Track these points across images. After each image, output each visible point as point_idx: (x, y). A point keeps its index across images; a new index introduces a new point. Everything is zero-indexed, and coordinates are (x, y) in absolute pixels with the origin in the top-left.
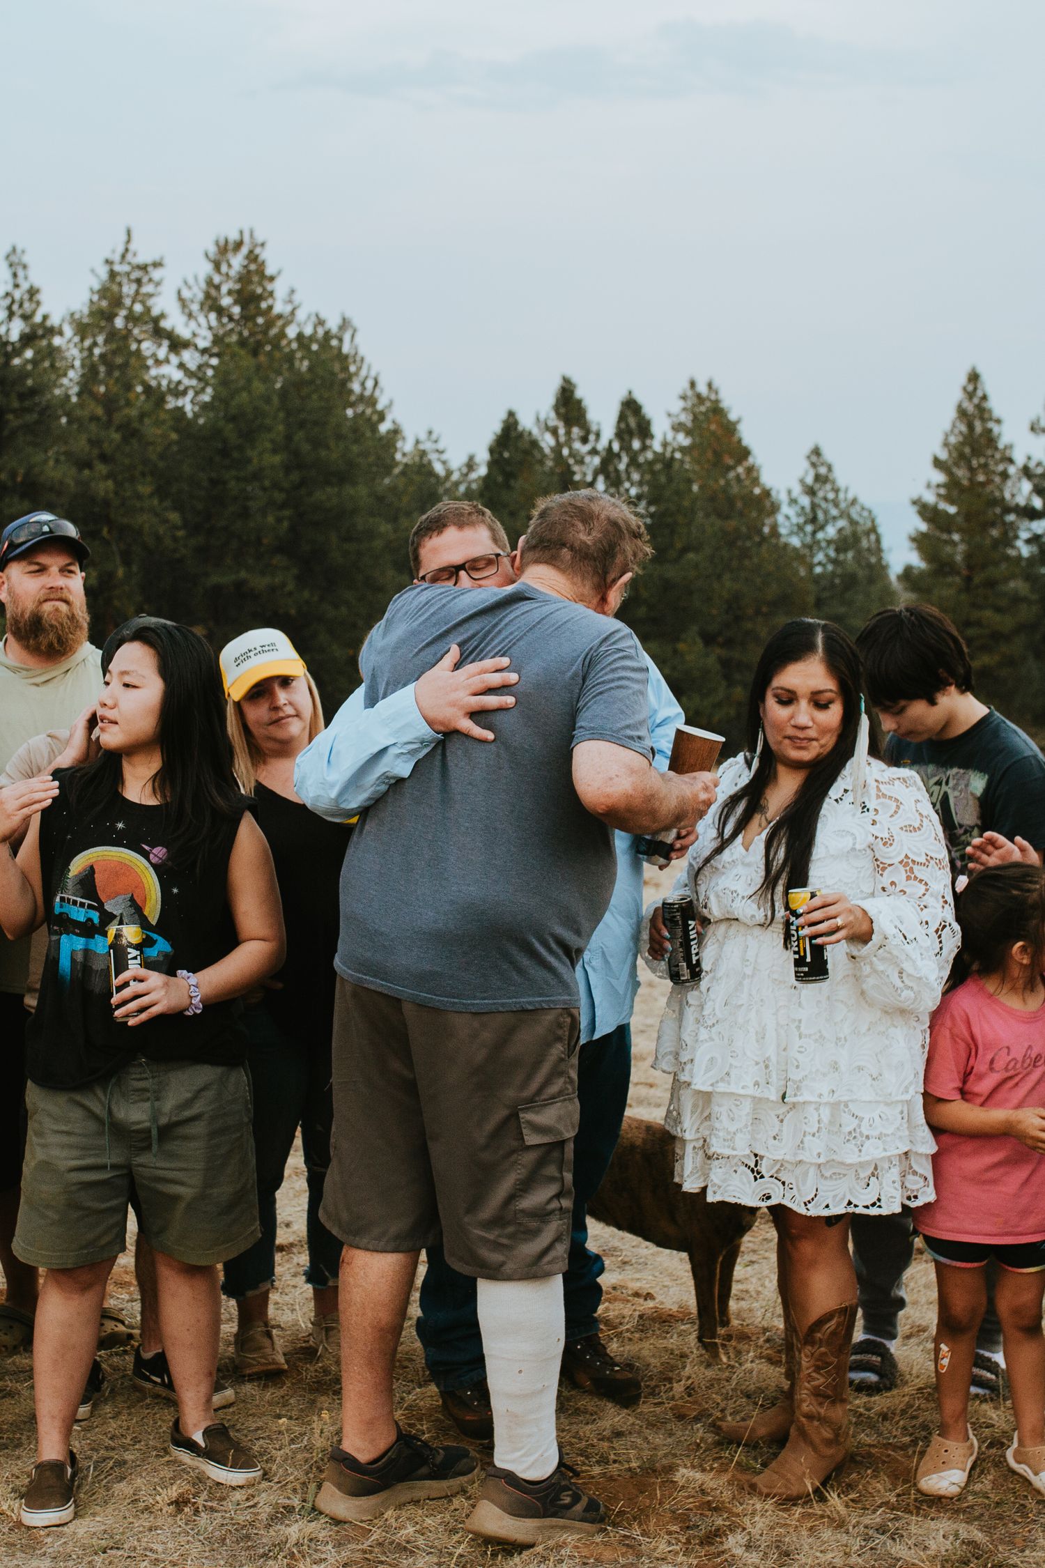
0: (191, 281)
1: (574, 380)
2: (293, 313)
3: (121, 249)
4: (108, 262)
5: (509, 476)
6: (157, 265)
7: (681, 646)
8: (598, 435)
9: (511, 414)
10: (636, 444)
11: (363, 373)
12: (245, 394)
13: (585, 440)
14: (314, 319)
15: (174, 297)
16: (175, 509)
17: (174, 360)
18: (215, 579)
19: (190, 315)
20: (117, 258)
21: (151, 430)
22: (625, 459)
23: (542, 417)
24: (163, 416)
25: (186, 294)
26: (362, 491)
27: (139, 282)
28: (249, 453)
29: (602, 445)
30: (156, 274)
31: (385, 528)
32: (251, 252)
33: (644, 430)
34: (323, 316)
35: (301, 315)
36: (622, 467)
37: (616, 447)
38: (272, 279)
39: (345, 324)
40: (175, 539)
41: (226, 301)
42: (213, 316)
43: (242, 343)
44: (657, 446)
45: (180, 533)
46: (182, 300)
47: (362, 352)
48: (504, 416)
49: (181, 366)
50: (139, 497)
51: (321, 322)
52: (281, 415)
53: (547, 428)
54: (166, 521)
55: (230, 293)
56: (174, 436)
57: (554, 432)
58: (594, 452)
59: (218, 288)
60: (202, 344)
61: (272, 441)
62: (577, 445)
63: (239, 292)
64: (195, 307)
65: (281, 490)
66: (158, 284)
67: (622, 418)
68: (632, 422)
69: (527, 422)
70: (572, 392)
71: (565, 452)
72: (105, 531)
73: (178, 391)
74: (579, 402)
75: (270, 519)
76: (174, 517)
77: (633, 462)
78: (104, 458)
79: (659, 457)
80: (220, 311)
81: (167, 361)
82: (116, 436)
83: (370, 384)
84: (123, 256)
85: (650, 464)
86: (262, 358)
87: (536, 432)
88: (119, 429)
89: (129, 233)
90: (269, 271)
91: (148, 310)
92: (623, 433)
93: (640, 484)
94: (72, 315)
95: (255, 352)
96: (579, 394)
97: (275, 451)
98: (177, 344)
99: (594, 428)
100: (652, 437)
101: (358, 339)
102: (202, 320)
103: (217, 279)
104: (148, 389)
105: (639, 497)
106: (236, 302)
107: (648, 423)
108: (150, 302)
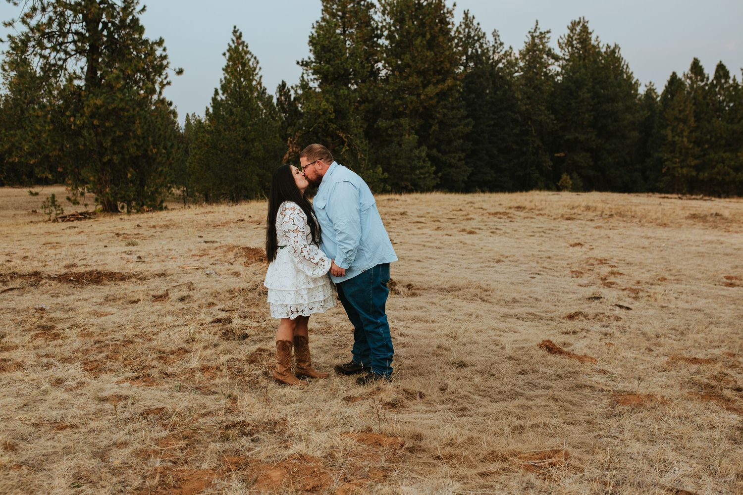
0: (563, 37)
1: (699, 59)
2: (598, 44)
3: (534, 28)
4: (530, 32)
5: (673, 96)
6: (548, 32)
7: (739, 154)
8: (708, 79)
9: (674, 73)
10: (723, 81)
11: (623, 63)
12: (578, 74)
13: (702, 81)
14: (606, 45)
15: (557, 42)
16: (552, 114)
17: (556, 63)
18: (567, 137)
19: (562, 48)
20: (533, 31)
21: (546, 88)
22: (718, 87)
23: (686, 73)
24: (550, 83)
25: (561, 41)
26: (620, 104)
27: (541, 39)
28: (580, 93)
29: (710, 81)
30: (548, 35)
31: (629, 117)
32: (583, 25)
33: (726, 75)
34: (610, 45)
35: (601, 45)
36: (717, 89)
37: (715, 82)
38: (591, 33)
39: (616, 46)
40: (553, 124)
41: (575, 42)
42: (570, 48)
43: (580, 56)
44: (731, 82)
45: (555, 122)
46: (559, 43)
47: (622, 56)
48: (671, 74)
49: (559, 66)
50: (540, 110)
51: (608, 47)
52: (591, 80)
53: (688, 77)
54: (549, 118)
55: (576, 39)
56: (553, 89)
57: (691, 78)
58: (706, 84)
59: (572, 38)
60: (567, 58)
61: (588, 89)
62: (700, 83)
63: (579, 39)
64: (564, 45)
65: (591, 105)
66: (548, 38)
67: (717, 71)
68: (721, 73)
69: (680, 75)
70: (698, 63)
71: (695, 86)
72: (529, 123)
73: (558, 74)
74: (701, 67)
75: (587, 116)
76: (552, 116)
77: (722, 87)
78: (529, 98)
79: (731, 86)
80: (572, 46)
81: (553, 64)
82: (533, 91)
83: (625, 67)
84: (535, 30)
85: (728, 88)
86: (586, 61)
87: (683, 79)
88: (533, 88)
89: (537, 22)
90: (590, 31)
91: (544, 47)
92: (717, 77)
93: (724, 95)
94: (520, 51)
95: (584, 60)
96: (701, 64)
97: (588, 92)
98: (557, 58)
99: (706, 76)
100: (729, 78)
101: (620, 52)
102: (566, 50)
103: (572, 35)
104: (546, 74)
105: (724, 101)
106: (578, 43)
107: (728, 73)
108: (546, 44)
